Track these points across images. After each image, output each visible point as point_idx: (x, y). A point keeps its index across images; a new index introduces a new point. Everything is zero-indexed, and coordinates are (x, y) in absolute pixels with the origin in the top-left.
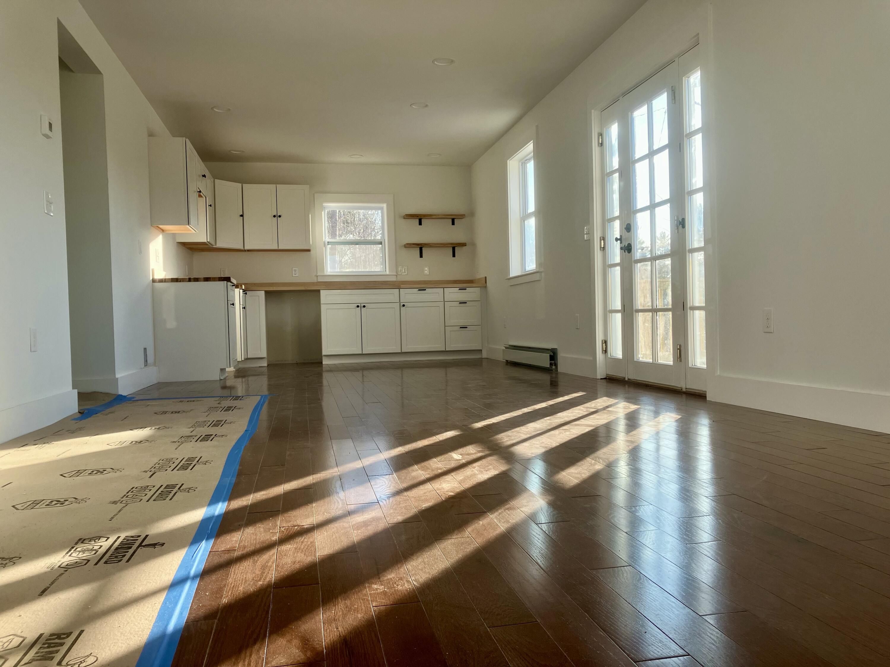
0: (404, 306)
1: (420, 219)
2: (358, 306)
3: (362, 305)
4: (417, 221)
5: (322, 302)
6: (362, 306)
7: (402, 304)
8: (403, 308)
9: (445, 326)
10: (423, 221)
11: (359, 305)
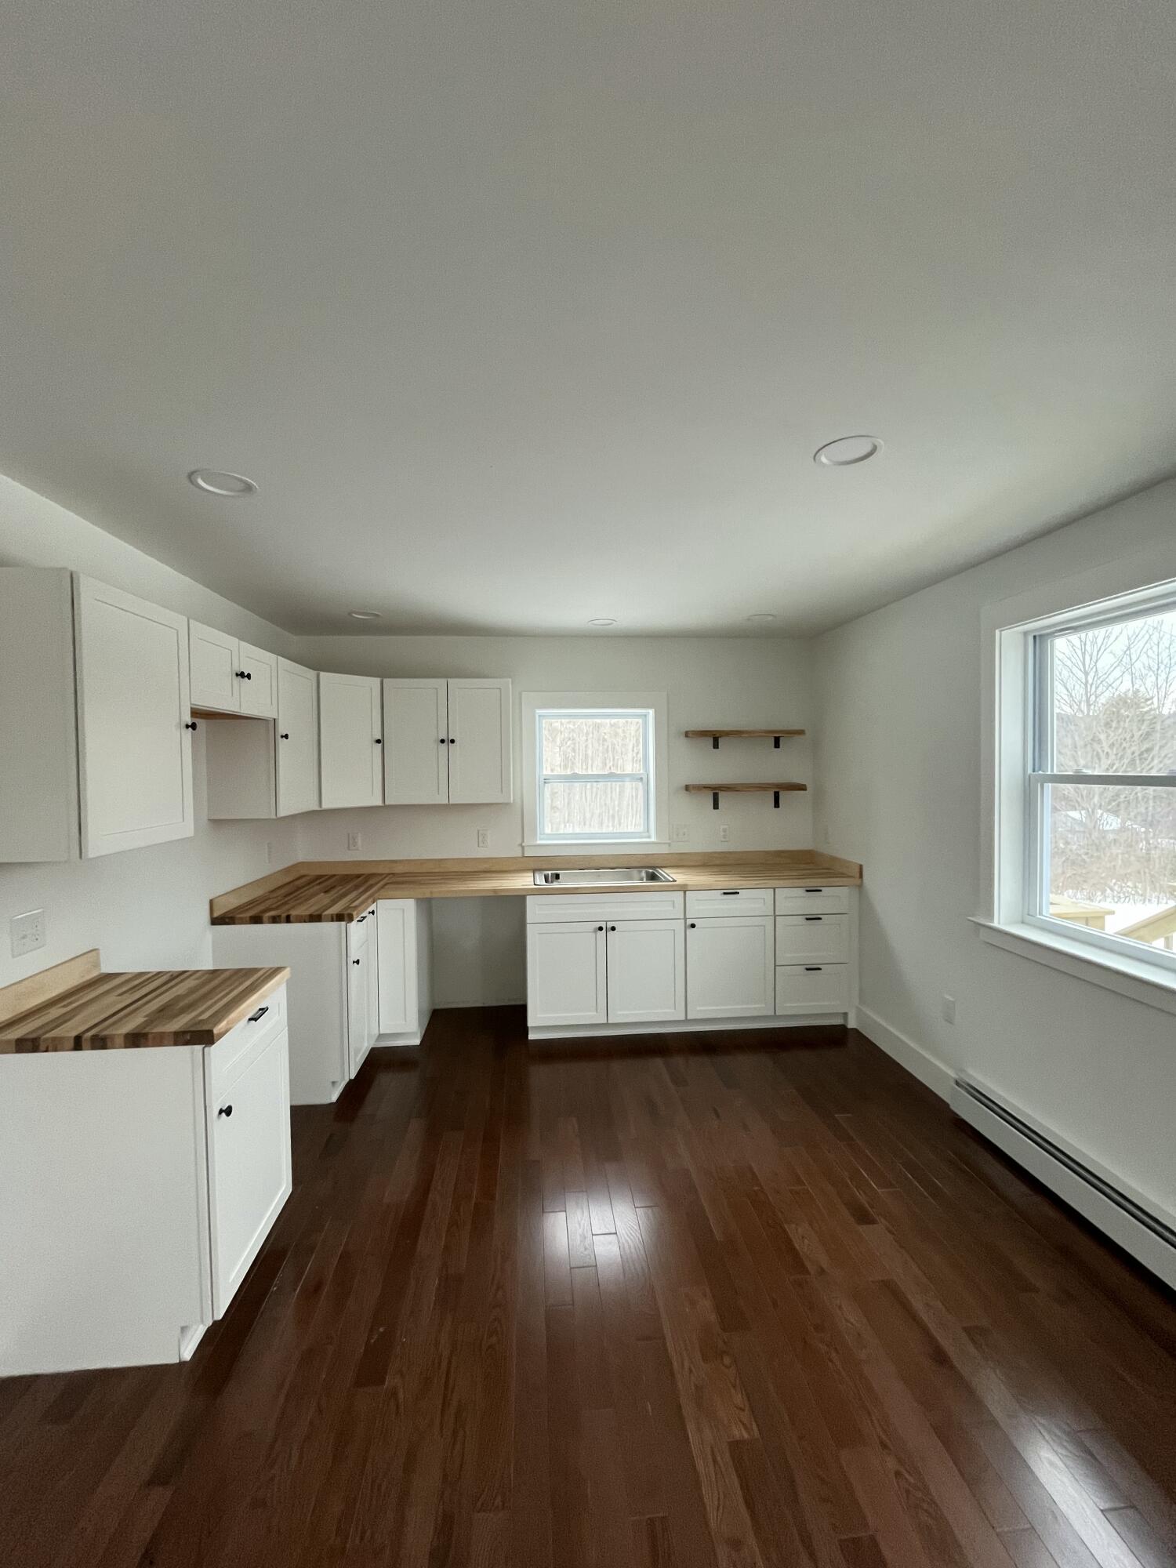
0: (693, 926)
1: (715, 738)
2: (601, 929)
3: (610, 925)
4: (711, 741)
5: (528, 921)
6: (608, 927)
7: (689, 922)
8: (690, 931)
9: (775, 966)
10: (721, 741)
11: (603, 925)
